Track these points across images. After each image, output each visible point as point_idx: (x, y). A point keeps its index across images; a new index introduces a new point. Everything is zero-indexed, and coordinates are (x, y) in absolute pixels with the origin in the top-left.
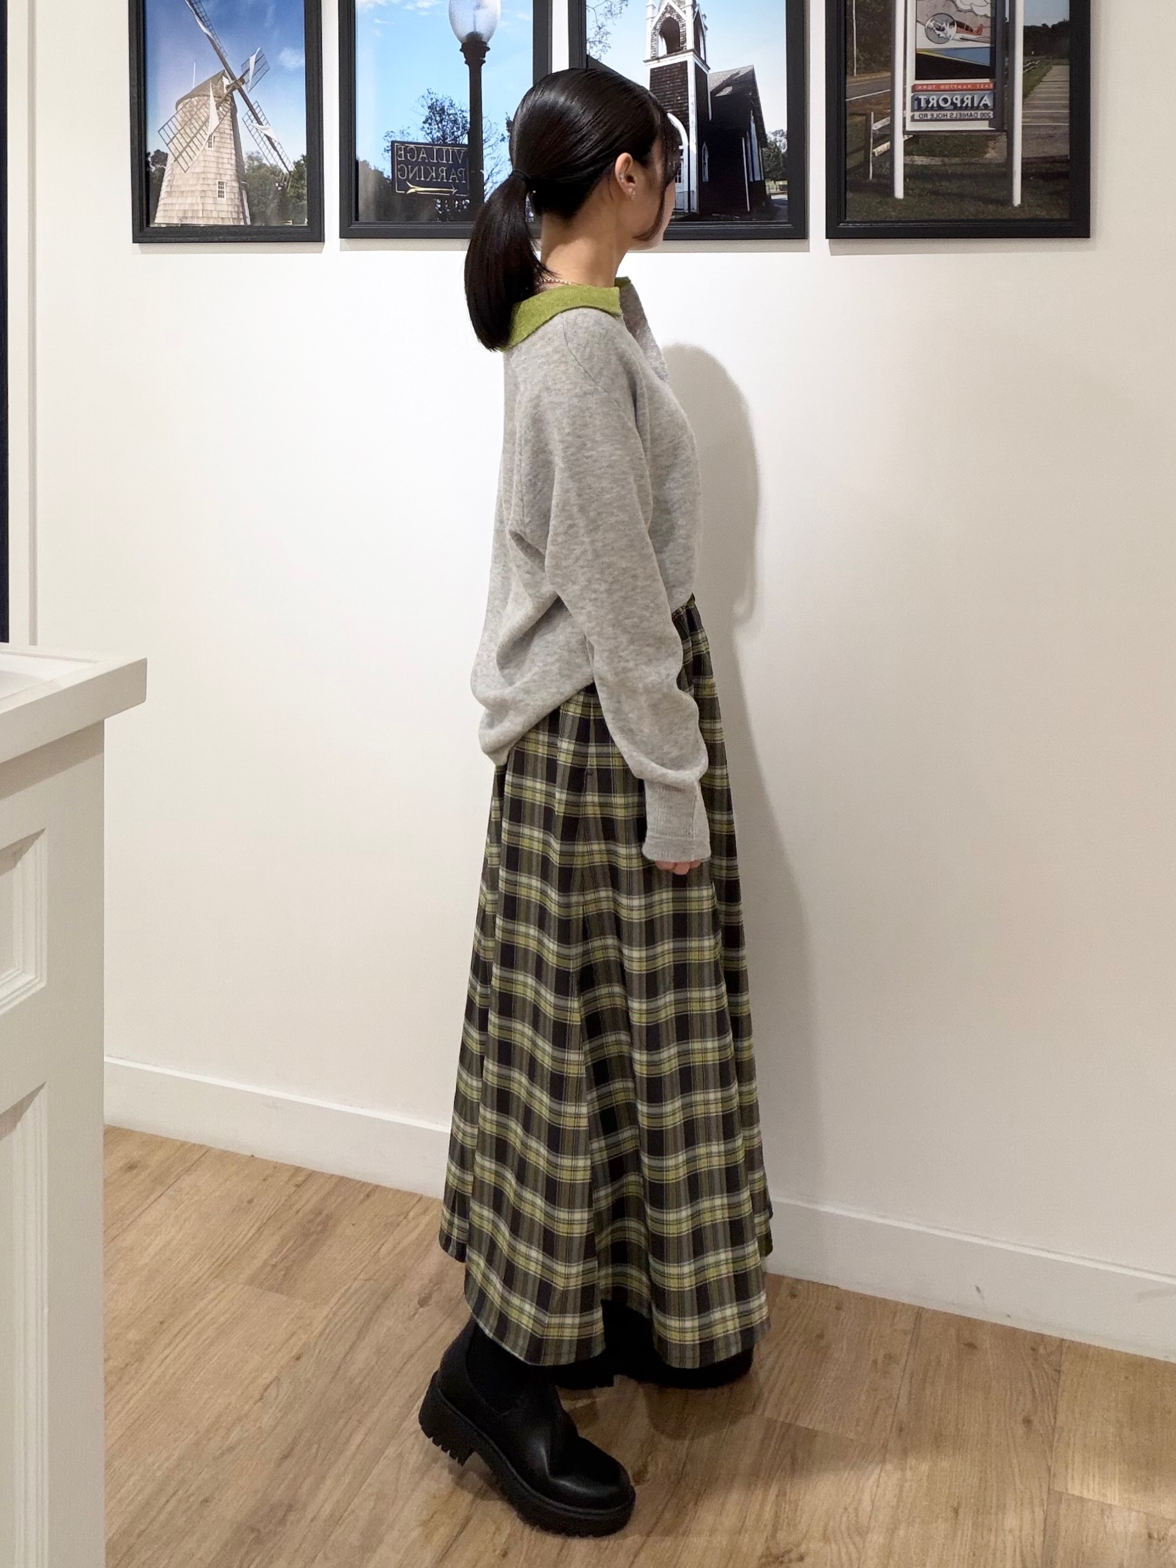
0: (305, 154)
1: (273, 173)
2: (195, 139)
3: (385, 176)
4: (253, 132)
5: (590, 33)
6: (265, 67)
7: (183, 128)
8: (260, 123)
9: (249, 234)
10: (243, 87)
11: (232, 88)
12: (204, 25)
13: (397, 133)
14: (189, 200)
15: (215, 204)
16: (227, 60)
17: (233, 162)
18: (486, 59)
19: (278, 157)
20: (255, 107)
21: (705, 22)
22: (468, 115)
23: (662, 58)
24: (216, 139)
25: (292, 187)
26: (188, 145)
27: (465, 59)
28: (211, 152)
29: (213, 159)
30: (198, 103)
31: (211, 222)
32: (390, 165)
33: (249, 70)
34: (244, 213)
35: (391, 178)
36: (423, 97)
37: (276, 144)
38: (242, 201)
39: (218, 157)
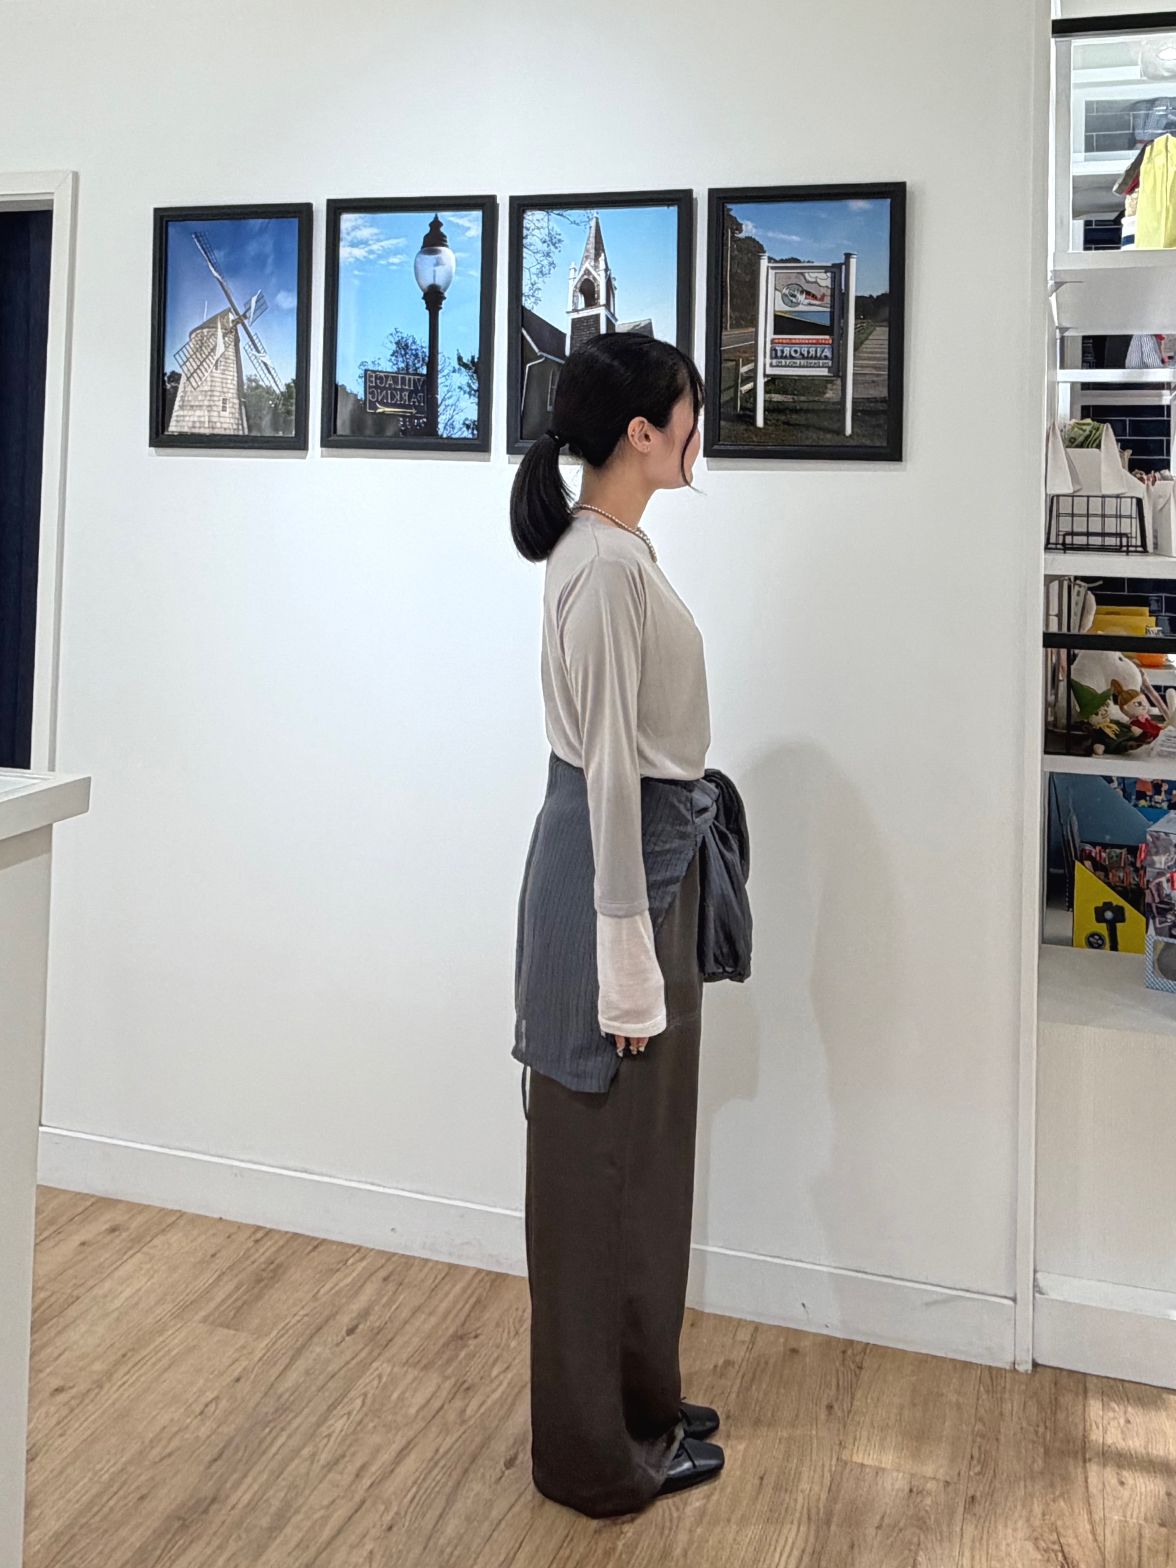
0: (294, 377)
1: (268, 393)
2: (204, 364)
3: (359, 398)
4: (253, 358)
5: (526, 289)
6: (263, 307)
7: (195, 353)
8: (258, 352)
9: (246, 442)
10: (246, 322)
11: (236, 322)
12: (215, 270)
13: (370, 363)
14: (198, 413)
15: (219, 416)
16: (233, 299)
17: (235, 382)
18: (443, 306)
19: (272, 381)
20: (255, 338)
21: (615, 283)
22: (427, 350)
23: (582, 310)
24: (223, 363)
25: (283, 405)
26: (198, 366)
27: (425, 306)
28: (217, 374)
29: (218, 380)
30: (208, 332)
31: (216, 432)
32: (363, 389)
33: (250, 308)
34: (242, 425)
35: (363, 397)
36: (391, 334)
37: (271, 369)
38: (241, 414)
39: (223, 378)
